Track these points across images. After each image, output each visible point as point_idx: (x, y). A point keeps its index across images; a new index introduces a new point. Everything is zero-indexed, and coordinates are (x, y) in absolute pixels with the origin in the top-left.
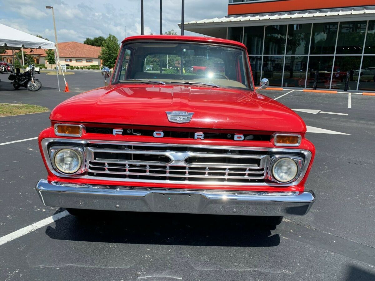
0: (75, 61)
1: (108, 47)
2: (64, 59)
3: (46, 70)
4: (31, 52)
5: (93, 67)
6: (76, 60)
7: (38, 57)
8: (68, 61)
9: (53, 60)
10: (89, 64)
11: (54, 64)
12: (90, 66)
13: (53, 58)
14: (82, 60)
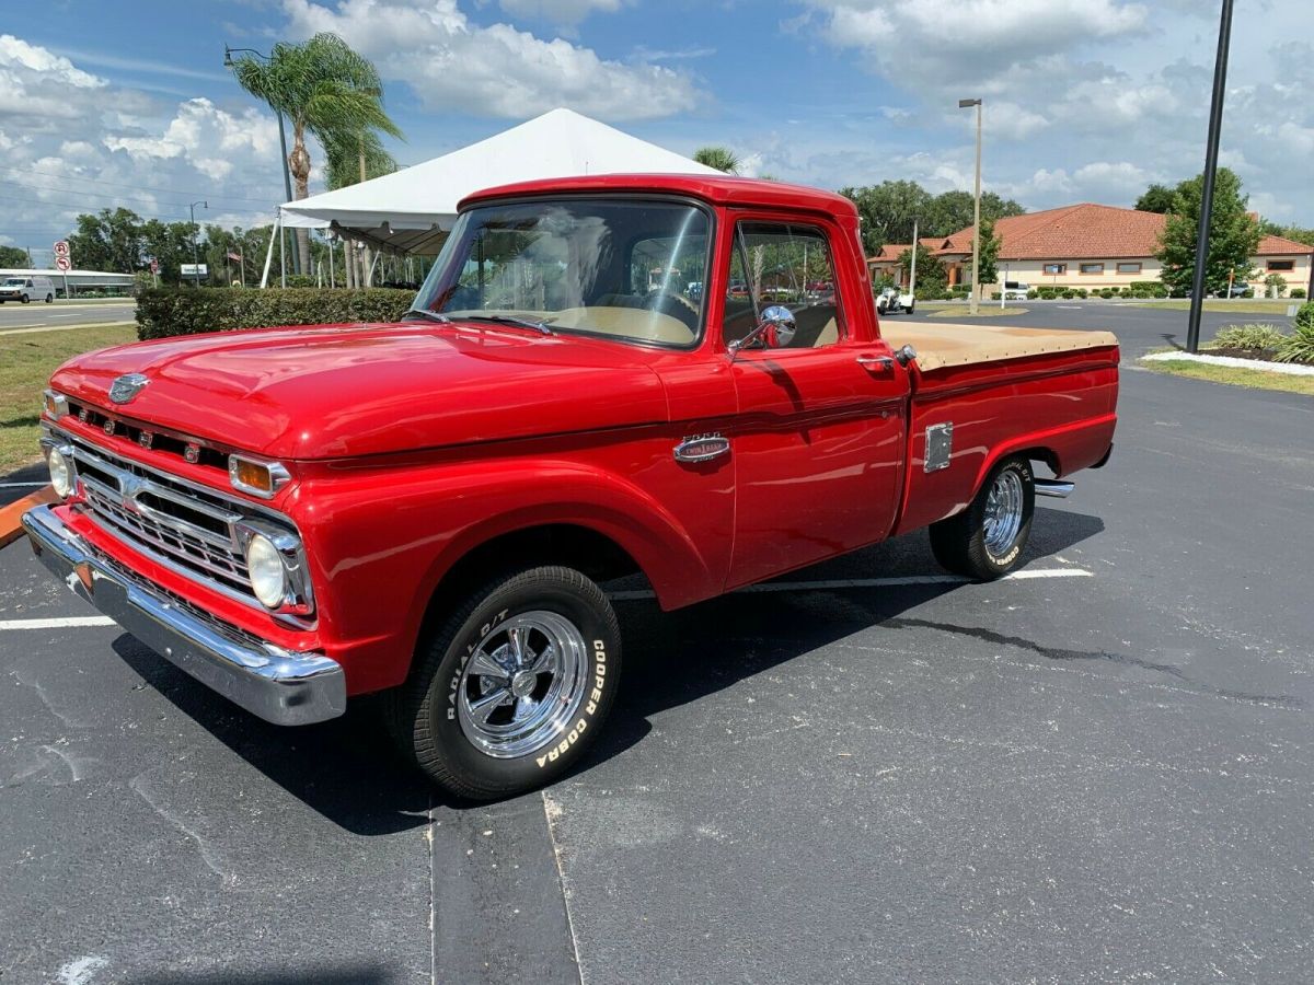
0: (1077, 272)
1: (1192, 213)
2: (1041, 264)
3: (964, 302)
4: (945, 247)
5: (1141, 290)
6: (1083, 269)
7: (962, 262)
8: (1052, 273)
9: (989, 269)
10: (1124, 280)
11: (991, 282)
12: (1129, 287)
13: (991, 264)
14: (1102, 265)
